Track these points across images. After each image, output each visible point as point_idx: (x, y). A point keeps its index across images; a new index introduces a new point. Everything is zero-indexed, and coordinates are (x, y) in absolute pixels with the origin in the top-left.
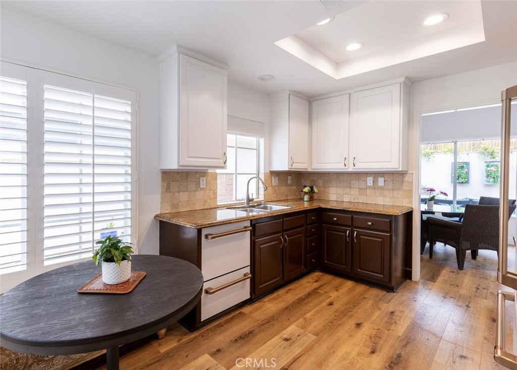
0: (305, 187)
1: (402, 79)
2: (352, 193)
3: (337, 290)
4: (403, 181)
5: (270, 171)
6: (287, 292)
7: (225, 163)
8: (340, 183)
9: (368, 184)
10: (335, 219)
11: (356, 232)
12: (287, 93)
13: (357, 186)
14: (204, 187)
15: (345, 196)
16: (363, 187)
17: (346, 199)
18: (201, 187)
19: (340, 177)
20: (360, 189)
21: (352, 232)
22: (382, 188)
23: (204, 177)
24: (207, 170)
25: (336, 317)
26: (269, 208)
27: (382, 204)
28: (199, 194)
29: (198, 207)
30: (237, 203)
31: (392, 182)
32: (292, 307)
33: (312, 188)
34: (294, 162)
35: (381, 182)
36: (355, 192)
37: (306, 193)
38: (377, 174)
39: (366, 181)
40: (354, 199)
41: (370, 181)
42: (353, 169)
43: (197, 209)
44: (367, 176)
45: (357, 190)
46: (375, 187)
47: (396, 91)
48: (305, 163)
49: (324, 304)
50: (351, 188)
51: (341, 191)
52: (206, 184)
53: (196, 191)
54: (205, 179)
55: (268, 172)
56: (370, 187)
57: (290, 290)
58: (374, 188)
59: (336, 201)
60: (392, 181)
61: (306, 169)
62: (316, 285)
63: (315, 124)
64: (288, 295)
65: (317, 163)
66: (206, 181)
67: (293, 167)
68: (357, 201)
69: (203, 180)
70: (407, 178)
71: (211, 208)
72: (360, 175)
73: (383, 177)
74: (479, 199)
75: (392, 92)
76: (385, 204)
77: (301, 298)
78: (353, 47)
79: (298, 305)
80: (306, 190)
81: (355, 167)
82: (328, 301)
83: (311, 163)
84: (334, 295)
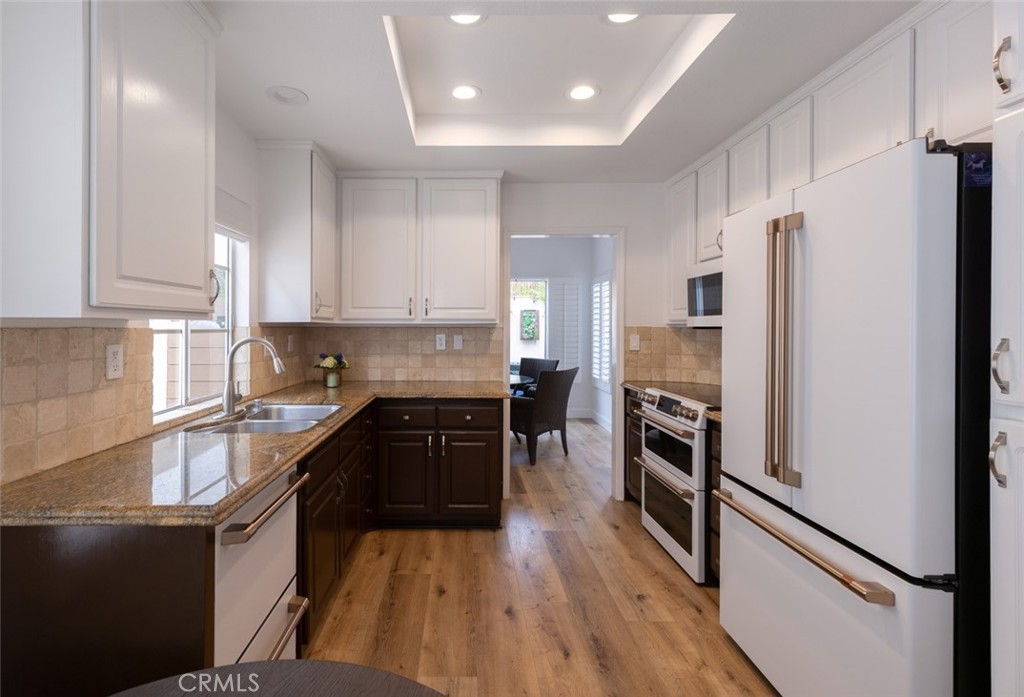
0: (324, 357)
1: (500, 174)
2: (411, 364)
3: (428, 558)
4: (489, 340)
5: (260, 323)
6: (349, 602)
7: (212, 302)
8: (388, 346)
9: (438, 348)
10: (407, 418)
11: (444, 437)
12: (309, 147)
13: (419, 351)
14: (119, 374)
15: (397, 370)
16: (428, 352)
17: (400, 376)
18: (110, 377)
19: (385, 334)
20: (424, 356)
21: (436, 439)
22: (459, 353)
23: (117, 343)
24: (127, 320)
25: (469, 615)
26: (274, 414)
27: (460, 379)
28: (105, 401)
29: (100, 443)
30: (197, 413)
31: (473, 343)
32: (385, 632)
33: (339, 359)
34: (323, 303)
35: (458, 342)
36: (415, 362)
37: (327, 371)
38: (452, 329)
39: (435, 341)
40: (414, 375)
41: (441, 341)
42: (424, 320)
43: (97, 450)
44: (436, 334)
45: (420, 358)
46: (450, 352)
47: (492, 190)
48: (330, 307)
49: (432, 596)
50: (408, 355)
51: (389, 361)
52: (125, 364)
53: (94, 390)
54: (120, 349)
55: (257, 325)
56: (441, 353)
57: (349, 594)
58: (448, 354)
59: (381, 381)
60: (475, 340)
61: (332, 319)
62: (387, 561)
63: (348, 227)
64: (356, 607)
65: (354, 308)
66: (125, 355)
67: (319, 314)
68: (418, 378)
69: (115, 354)
70: (495, 336)
71: (139, 439)
72: (424, 331)
73: (462, 334)
74: (519, 361)
75: (485, 191)
76: (465, 380)
77: (383, 603)
78: (464, 92)
79: (392, 624)
80: (329, 362)
81: (428, 317)
82: (432, 587)
83: (339, 307)
84: (430, 568)
